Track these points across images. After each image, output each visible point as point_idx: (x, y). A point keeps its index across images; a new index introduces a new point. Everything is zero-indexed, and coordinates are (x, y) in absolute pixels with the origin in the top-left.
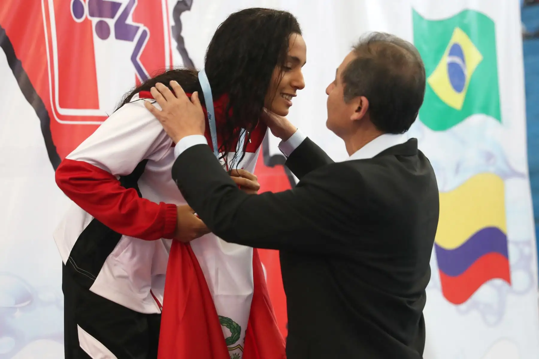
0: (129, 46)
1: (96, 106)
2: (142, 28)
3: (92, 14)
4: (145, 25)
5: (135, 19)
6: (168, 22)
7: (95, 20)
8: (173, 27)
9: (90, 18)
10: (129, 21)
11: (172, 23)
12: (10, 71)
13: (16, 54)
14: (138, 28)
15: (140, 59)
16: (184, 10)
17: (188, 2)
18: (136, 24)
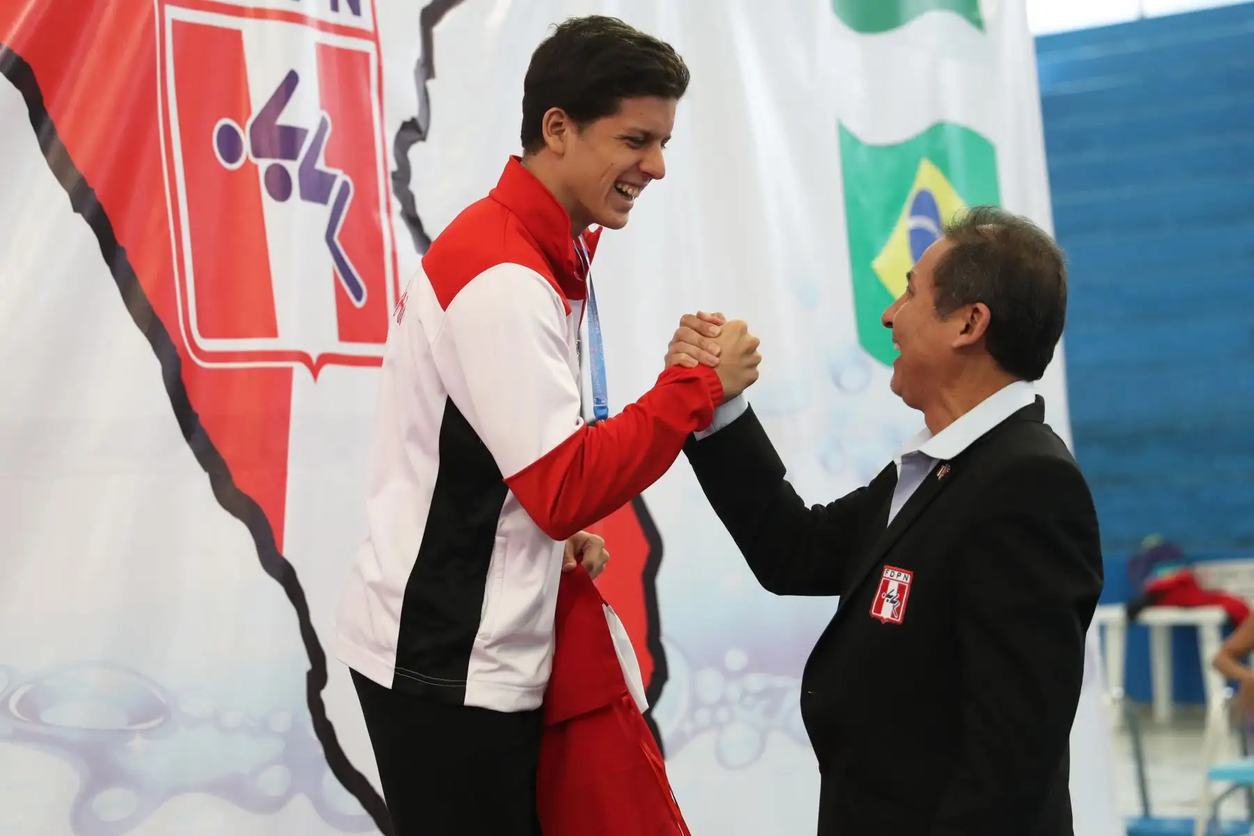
0: (322, 213)
1: (272, 332)
2: (341, 177)
3: (257, 154)
4: (346, 172)
5: (328, 163)
6: (386, 160)
7: (263, 164)
8: (394, 175)
9: (253, 160)
10: (320, 165)
11: (393, 166)
12: (106, 269)
13: (117, 237)
14: (334, 177)
15: (341, 237)
16: (414, 142)
17: (422, 124)
18: (331, 171)
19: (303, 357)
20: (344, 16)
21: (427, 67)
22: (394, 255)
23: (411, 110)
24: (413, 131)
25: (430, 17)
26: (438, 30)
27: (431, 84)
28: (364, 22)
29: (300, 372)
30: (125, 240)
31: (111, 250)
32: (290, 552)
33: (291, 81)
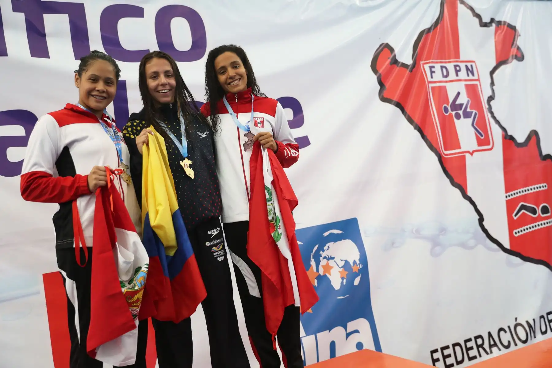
0: (470, 120)
1: (460, 148)
3: (452, 110)
4: (475, 110)
5: (471, 109)
6: (485, 106)
7: (454, 113)
8: (488, 108)
9: (452, 112)
10: (468, 110)
11: (487, 106)
13: (424, 133)
15: (476, 124)
16: (492, 100)
17: (493, 97)
18: (472, 111)
19: (469, 152)
20: (471, 77)
21: (492, 84)
22: (490, 125)
23: (490, 93)
24: (491, 98)
25: (492, 73)
26: (495, 75)
27: (494, 87)
28: (476, 77)
29: (468, 155)
30: (426, 133)
31: (423, 136)
32: (469, 194)
33: (459, 93)
